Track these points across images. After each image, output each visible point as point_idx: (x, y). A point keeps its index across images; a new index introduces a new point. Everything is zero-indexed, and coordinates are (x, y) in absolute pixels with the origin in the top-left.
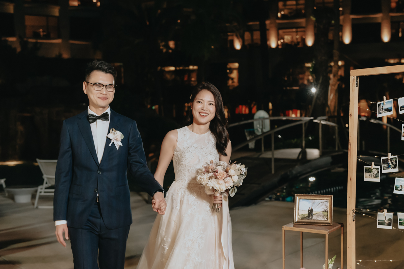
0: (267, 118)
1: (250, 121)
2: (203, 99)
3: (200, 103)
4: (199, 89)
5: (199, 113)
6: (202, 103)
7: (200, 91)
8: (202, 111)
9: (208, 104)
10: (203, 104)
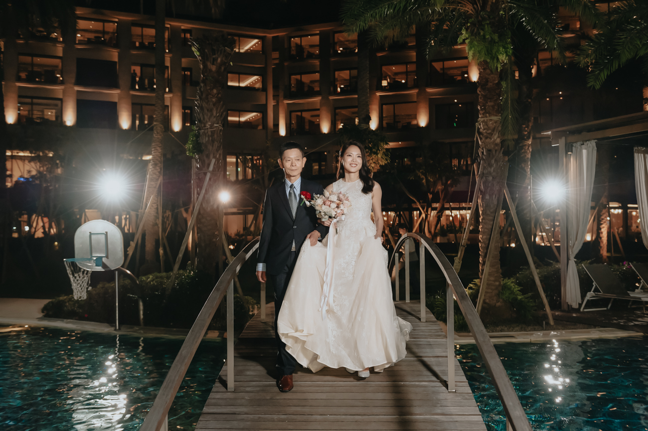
2: (352, 153)
5: (349, 164)
7: (349, 146)
8: (352, 162)
9: (356, 157)
10: (352, 157)
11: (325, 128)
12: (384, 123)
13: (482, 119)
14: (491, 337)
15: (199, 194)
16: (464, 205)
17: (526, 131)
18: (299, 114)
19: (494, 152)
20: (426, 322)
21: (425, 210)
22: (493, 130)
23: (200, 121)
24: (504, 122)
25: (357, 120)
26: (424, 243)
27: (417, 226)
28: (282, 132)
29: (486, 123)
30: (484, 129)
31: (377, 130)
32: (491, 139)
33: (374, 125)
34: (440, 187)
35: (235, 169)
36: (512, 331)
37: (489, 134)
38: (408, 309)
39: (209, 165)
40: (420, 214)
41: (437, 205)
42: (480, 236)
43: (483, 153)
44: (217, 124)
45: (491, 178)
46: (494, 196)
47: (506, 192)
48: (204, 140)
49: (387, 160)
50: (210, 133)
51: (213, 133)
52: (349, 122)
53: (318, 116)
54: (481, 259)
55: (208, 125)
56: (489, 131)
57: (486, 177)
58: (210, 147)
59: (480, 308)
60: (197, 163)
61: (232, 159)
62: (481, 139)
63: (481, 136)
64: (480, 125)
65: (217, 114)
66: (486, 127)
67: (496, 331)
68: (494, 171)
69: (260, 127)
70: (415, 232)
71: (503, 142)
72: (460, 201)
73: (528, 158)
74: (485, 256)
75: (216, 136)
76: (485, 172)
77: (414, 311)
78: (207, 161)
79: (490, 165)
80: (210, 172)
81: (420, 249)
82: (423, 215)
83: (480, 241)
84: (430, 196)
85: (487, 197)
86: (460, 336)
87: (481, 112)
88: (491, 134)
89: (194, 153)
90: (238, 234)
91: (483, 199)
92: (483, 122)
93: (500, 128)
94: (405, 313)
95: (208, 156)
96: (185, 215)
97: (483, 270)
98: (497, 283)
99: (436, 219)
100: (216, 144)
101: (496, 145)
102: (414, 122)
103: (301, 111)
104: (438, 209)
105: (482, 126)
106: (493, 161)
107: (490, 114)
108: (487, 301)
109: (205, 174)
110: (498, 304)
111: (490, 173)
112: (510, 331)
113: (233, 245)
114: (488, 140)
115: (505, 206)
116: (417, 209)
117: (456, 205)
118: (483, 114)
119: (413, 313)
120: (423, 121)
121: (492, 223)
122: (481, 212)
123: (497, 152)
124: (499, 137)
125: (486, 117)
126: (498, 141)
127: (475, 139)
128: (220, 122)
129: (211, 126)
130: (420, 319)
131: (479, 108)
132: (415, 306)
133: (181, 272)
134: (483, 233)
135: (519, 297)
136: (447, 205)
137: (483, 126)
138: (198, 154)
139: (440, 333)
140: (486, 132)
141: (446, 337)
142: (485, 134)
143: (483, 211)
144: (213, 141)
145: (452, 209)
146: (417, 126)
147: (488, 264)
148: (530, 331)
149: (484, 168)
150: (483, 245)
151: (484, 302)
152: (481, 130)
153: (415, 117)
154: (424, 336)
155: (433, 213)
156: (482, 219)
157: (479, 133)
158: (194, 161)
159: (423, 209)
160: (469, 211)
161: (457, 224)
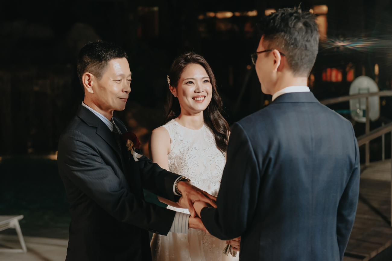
0: (373, 94)
1: (341, 99)
2: (195, 77)
3: (191, 84)
4: (183, 65)
5: (193, 98)
6: (193, 83)
7: (184, 67)
8: (197, 94)
9: (202, 83)
10: (196, 85)
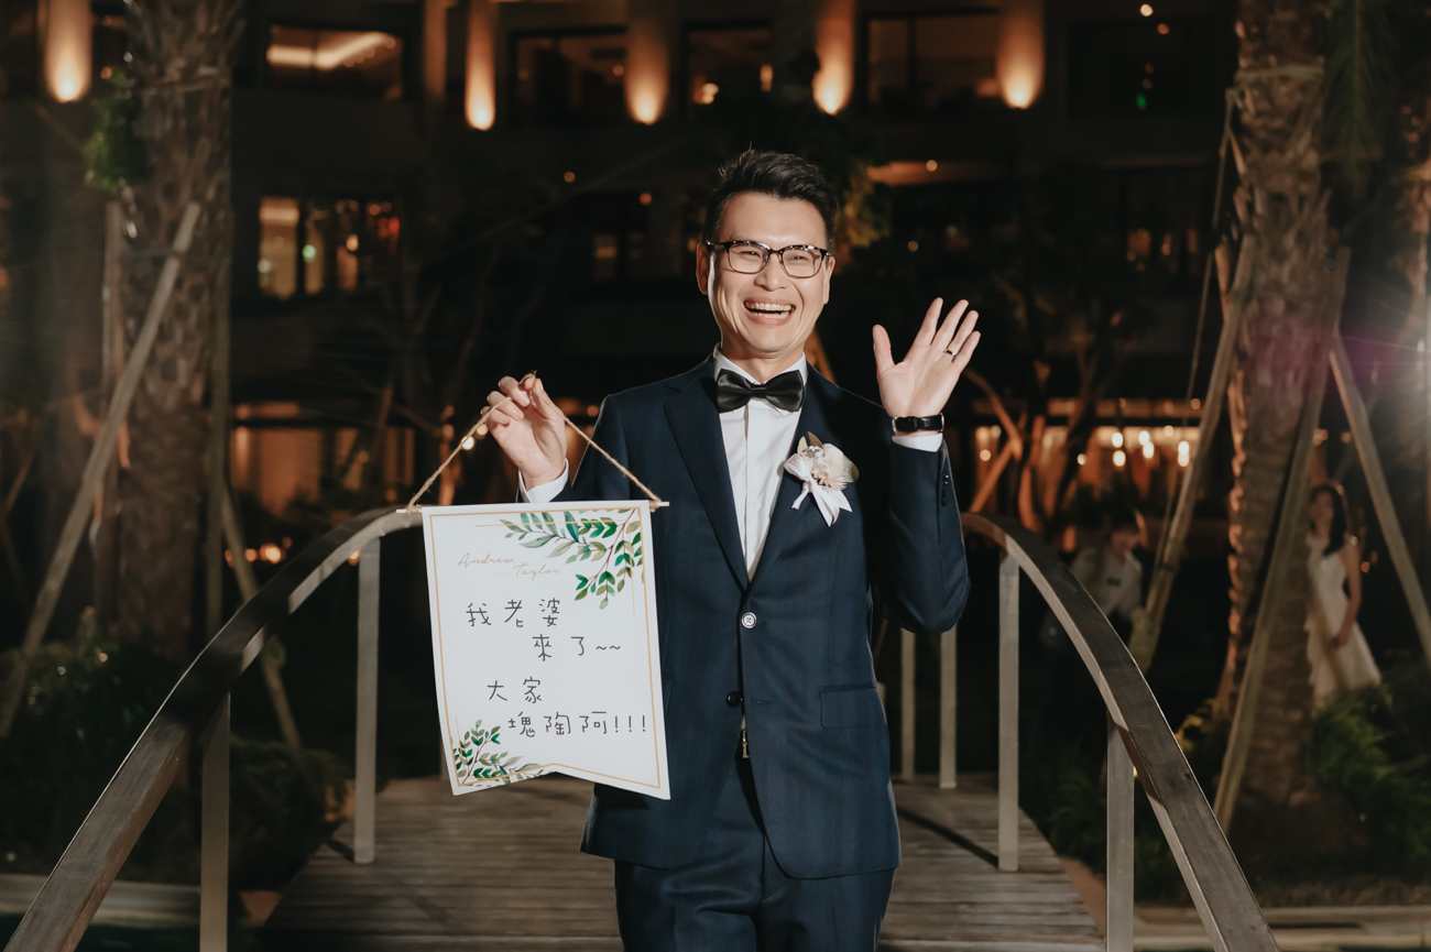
11: (646, 105)
12: (874, 87)
13: (1252, 76)
14: (1275, 926)
15: (131, 341)
16: (1169, 409)
17: (1412, 129)
18: (546, 43)
19: (1294, 205)
20: (1021, 870)
21: (1023, 422)
22: (1294, 117)
23: (141, 52)
24: (1334, 89)
25: (767, 75)
26: (1016, 556)
27: (988, 484)
28: (481, 112)
29: (1264, 89)
30: (1259, 114)
31: (842, 112)
32: (1282, 151)
33: (831, 92)
34: (1079, 338)
35: (290, 250)
36: (1351, 903)
37: (1277, 132)
38: (949, 819)
39: (174, 228)
40: (1004, 439)
41: (1068, 407)
42: (1234, 532)
43: (1250, 207)
44: (213, 63)
45: (1278, 306)
46: (1290, 376)
47: (1336, 362)
48: (158, 127)
49: (877, 226)
50: (180, 102)
51: (193, 101)
52: (736, 80)
53: (620, 55)
54: (1234, 623)
55: (174, 70)
56: (1278, 123)
57: (1261, 302)
58: (180, 158)
59: (1228, 811)
60: (128, 216)
61: (279, 214)
62: (1245, 152)
63: (1247, 142)
64: (1242, 96)
65: (210, 24)
66: (1264, 105)
67: (1290, 903)
68: (1293, 276)
69: (395, 92)
70: (984, 512)
71: (1327, 168)
72: (1157, 396)
73: (1418, 234)
74: (1251, 611)
75: (203, 113)
76: (1262, 279)
77: (973, 824)
78: (166, 213)
79: (1278, 255)
80: (177, 255)
81: (1002, 579)
82: (1015, 446)
83: (1232, 551)
84: (1043, 372)
85: (1265, 378)
86: (1148, 920)
87: (1248, 47)
88: (1285, 135)
89: (114, 178)
90: (298, 503)
91: (1248, 387)
92: (1256, 84)
93: (1318, 112)
94: (930, 833)
95: (171, 192)
96: (85, 423)
97: (1241, 663)
98: (1297, 716)
99: (1062, 460)
100: (205, 146)
101: (1304, 176)
102: (987, 88)
103: (557, 33)
104: (1073, 422)
105: (1249, 101)
106: (1289, 241)
107: (1284, 57)
108: (1256, 783)
109: (159, 263)
110: (1298, 797)
111: (1276, 286)
112: (1343, 904)
113: (279, 545)
114: (1274, 157)
115: (1334, 418)
116: (991, 421)
117: (1142, 409)
118: (1256, 55)
119: (967, 834)
120: (1019, 88)
121: (1279, 479)
122: (1238, 438)
123: (1307, 208)
124: (1313, 146)
125: (1267, 66)
126: (1311, 160)
127: (1223, 152)
128: (222, 59)
129: (188, 74)
130: (993, 860)
131: (1240, 30)
132: (975, 804)
133: (56, 649)
134: (1246, 518)
135: (1381, 772)
136: (1106, 409)
137: (1255, 100)
138: (132, 183)
139: (1074, 920)
140: (1265, 127)
141: (1099, 934)
142: (1262, 135)
143: (1246, 433)
144: (192, 135)
145: (1122, 423)
146: (999, 103)
147: (1261, 639)
148: (1419, 902)
149: (1255, 266)
150: (1246, 565)
151: (1245, 788)
152: (1247, 118)
153: (990, 67)
154: (1008, 932)
155: (1052, 439)
156: (1244, 466)
157: (1240, 130)
158: (115, 213)
159: (1015, 419)
160: (1194, 434)
161: (1142, 480)
